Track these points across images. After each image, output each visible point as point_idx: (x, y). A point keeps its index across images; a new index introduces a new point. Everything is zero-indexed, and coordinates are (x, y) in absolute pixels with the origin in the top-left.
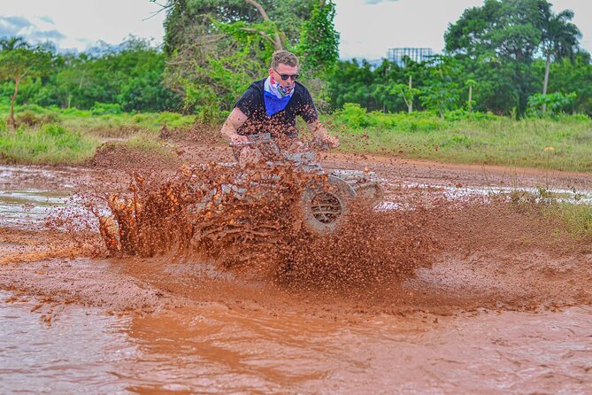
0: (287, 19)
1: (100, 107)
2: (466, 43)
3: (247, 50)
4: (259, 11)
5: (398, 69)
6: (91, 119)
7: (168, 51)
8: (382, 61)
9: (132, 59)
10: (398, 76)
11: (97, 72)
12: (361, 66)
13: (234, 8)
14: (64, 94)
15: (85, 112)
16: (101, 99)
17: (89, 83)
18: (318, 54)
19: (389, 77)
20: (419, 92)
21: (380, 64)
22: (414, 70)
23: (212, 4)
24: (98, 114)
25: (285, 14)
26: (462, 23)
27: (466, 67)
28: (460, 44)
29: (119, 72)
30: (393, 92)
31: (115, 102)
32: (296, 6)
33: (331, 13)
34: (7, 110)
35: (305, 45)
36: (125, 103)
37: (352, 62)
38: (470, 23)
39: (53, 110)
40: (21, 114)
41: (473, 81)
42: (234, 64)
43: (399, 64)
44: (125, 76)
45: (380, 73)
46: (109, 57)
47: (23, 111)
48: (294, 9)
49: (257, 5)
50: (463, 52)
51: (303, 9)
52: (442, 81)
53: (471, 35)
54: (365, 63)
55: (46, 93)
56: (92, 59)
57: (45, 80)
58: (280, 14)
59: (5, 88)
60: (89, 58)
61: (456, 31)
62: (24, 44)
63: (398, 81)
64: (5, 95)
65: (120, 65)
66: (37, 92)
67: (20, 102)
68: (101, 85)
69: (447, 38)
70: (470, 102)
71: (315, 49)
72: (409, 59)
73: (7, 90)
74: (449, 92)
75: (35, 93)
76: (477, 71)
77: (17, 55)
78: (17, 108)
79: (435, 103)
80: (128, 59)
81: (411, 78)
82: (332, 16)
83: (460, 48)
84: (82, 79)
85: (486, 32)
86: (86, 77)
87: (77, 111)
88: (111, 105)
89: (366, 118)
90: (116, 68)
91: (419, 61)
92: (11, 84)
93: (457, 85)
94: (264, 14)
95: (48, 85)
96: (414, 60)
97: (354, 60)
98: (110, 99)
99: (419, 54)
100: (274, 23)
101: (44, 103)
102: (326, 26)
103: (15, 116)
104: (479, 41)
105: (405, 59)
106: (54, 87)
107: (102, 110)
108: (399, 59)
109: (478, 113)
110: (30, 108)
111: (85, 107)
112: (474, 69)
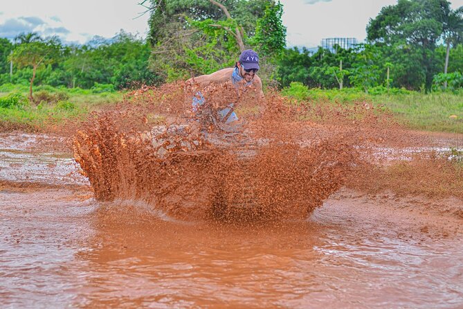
0: (244, 17)
1: (98, 86)
2: (383, 34)
3: (214, 42)
4: (223, 11)
5: (330, 55)
6: (92, 97)
7: (153, 42)
8: (318, 49)
9: (123, 49)
10: (331, 60)
11: (95, 59)
12: (302, 52)
13: (203, 8)
14: (69, 77)
15: (87, 91)
16: (99, 80)
17: (89, 68)
18: (270, 44)
19: (323, 61)
20: (347, 72)
21: (316, 51)
22: (343, 55)
23: (186, 6)
24: (97, 92)
25: (243, 13)
26: (380, 19)
27: (384, 53)
28: (379, 35)
29: (113, 59)
30: (327, 72)
31: (110, 82)
32: (251, 6)
33: (280, 12)
34: (26, 90)
35: (259, 37)
36: (117, 83)
37: (294, 50)
38: (387, 18)
39: (62, 90)
40: (38, 93)
41: (390, 64)
42: (205, 53)
43: (331, 51)
44: (117, 62)
45: (316, 58)
46: (104, 48)
47: (38, 90)
48: (250, 9)
49: (221, 6)
50: (381, 40)
51: (257, 9)
52: (366, 64)
53: (387, 27)
54: (305, 50)
55: (56, 77)
56: (91, 49)
57: (55, 66)
58: (239, 13)
59: (24, 73)
60: (89, 49)
61: (375, 24)
62: (38, 38)
63: (331, 64)
64: (24, 78)
65: (113, 53)
66: (49, 75)
67: (36, 84)
68: (99, 69)
69: (369, 30)
70: (388, 80)
71: (268, 41)
72: (339, 47)
73: (25, 74)
74: (372, 72)
75: (47, 76)
76: (392, 56)
77: (35, 47)
78: (34, 88)
79: (360, 81)
80: (119, 49)
81: (341, 62)
82: (281, 14)
83: (378, 37)
84: (84, 65)
85: (399, 25)
86: (86, 63)
87: (81, 90)
88: (107, 85)
89: (307, 94)
90: (110, 56)
91: (346, 48)
92: (28, 70)
93: (378, 67)
94: (227, 14)
95: (57, 70)
96: (343, 47)
97: (295, 48)
98: (105, 81)
99: (346, 42)
100: (235, 20)
101: (54, 84)
102: (276, 22)
103: (33, 94)
104: (393, 32)
105: (336, 46)
106: (62, 71)
107: (100, 89)
108: (331, 47)
109: (394, 88)
110: (45, 88)
111: (86, 86)
112: (390, 54)
